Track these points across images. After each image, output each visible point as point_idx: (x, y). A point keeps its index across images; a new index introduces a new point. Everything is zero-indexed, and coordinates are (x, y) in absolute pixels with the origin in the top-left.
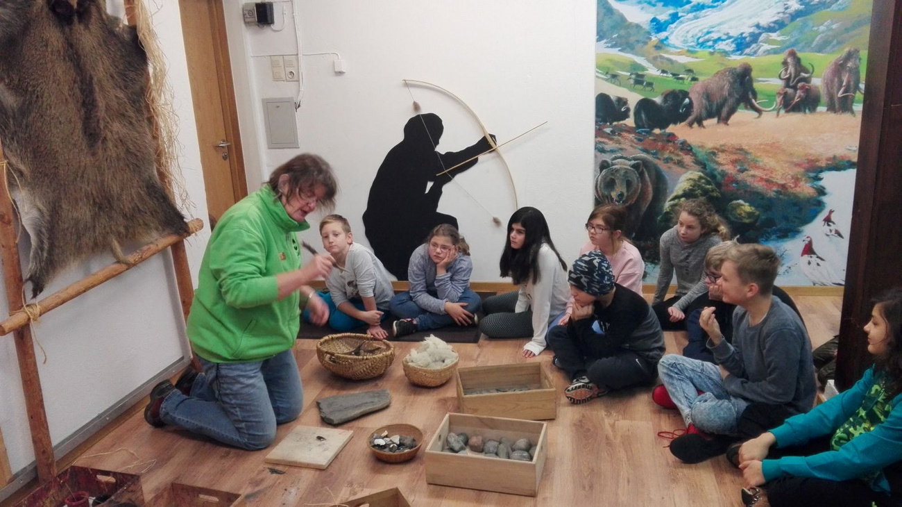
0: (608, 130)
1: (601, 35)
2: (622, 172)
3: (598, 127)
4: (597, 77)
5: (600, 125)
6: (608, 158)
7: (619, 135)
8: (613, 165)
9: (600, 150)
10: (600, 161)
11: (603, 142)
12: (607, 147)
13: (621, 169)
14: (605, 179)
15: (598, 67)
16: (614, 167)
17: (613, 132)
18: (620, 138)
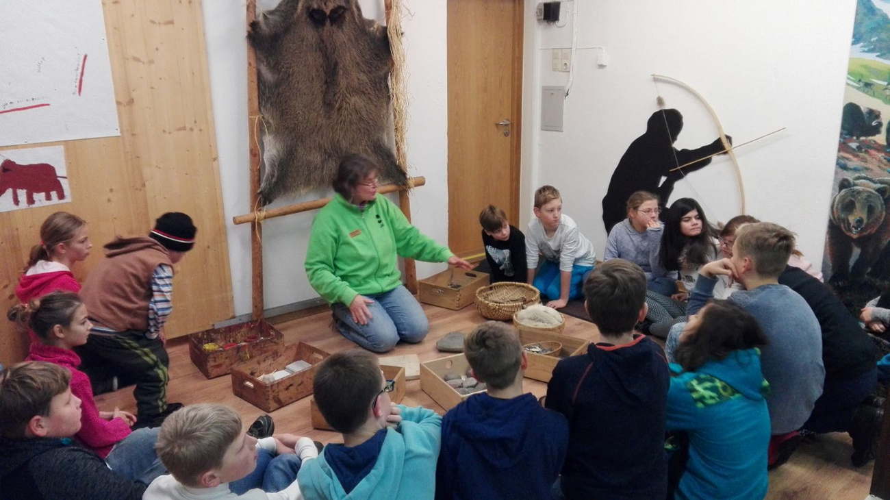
0: (854, 145)
1: (857, 38)
2: (864, 195)
3: (842, 140)
4: (848, 84)
5: (845, 138)
6: (850, 176)
7: (866, 152)
8: (855, 185)
9: (842, 166)
10: (840, 178)
11: (847, 159)
12: (851, 164)
13: (864, 191)
14: (844, 199)
15: (850, 73)
16: (856, 188)
17: (859, 148)
18: (866, 156)
